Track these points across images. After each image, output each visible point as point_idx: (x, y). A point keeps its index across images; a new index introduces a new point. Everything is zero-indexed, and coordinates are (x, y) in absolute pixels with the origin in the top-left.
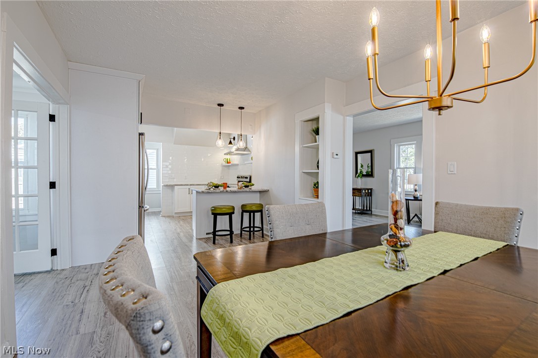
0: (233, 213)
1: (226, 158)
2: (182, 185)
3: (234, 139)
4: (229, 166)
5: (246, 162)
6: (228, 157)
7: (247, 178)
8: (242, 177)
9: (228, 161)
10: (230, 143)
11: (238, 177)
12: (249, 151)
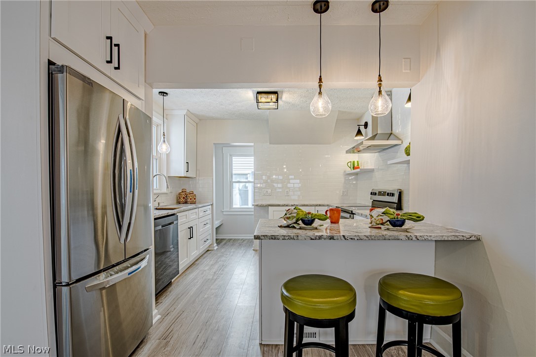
0: (351, 316)
1: (352, 161)
2: (279, 205)
3: (366, 125)
4: (357, 174)
5: (389, 162)
6: (354, 157)
7: (393, 195)
8: (380, 194)
9: (356, 165)
10: (359, 133)
11: (371, 194)
12: (398, 138)
